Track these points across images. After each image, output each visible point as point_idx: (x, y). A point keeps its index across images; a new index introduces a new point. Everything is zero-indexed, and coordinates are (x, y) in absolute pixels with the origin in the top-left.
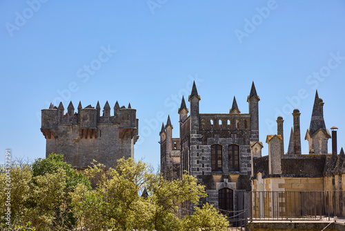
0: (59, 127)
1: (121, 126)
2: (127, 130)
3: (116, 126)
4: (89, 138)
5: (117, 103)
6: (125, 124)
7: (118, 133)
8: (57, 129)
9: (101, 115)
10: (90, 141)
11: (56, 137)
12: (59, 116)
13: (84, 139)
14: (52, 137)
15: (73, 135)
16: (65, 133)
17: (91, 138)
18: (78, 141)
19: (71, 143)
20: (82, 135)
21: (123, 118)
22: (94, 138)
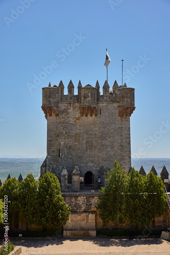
0: (60, 105)
1: (121, 104)
2: (127, 108)
3: (116, 105)
4: (89, 116)
5: (116, 82)
6: (125, 103)
7: (117, 112)
8: (58, 107)
9: (102, 94)
10: (90, 119)
11: (57, 115)
12: (60, 95)
13: (84, 117)
14: (53, 115)
15: (74, 113)
16: (65, 111)
17: (91, 116)
18: (78, 119)
19: (72, 121)
20: (82, 114)
21: (123, 97)
22: (94, 116)
